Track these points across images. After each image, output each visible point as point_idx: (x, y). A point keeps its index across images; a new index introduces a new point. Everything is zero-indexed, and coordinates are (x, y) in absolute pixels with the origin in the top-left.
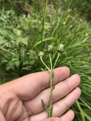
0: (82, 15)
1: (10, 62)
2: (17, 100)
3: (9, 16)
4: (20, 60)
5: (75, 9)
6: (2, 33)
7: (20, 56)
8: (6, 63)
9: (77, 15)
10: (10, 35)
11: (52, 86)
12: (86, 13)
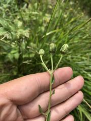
0: (84, 8)
1: (9, 54)
2: (10, 105)
3: (9, 5)
4: (19, 52)
5: (77, 2)
6: (2, 23)
7: (19, 49)
8: (5, 55)
9: (79, 8)
10: (10, 26)
11: (52, 89)
12: (88, 7)
